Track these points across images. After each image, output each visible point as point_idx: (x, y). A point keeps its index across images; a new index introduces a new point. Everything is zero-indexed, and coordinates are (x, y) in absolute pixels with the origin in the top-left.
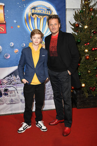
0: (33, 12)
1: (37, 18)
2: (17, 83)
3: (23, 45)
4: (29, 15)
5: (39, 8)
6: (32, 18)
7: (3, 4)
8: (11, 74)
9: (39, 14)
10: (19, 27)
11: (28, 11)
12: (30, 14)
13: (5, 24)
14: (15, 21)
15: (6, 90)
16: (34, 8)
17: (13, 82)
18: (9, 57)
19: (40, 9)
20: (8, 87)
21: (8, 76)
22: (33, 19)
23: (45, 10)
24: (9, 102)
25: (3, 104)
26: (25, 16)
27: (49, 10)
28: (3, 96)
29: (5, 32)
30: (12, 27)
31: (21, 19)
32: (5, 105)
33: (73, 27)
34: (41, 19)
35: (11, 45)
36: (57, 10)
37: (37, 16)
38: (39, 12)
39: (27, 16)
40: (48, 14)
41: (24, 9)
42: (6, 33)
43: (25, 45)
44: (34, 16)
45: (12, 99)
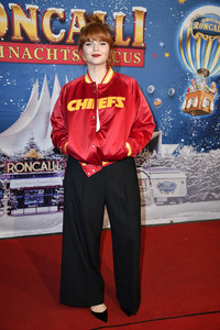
1: (202, 40)
2: (152, 166)
3: (171, 92)
4: (188, 34)
5: (207, 20)
6: (192, 39)
7: (145, 10)
9: (206, 32)
10: (167, 55)
11: (187, 25)
12: (190, 30)
13: (144, 48)
14: (162, 44)
16: (199, 20)
17: (144, 164)
19: (209, 23)
26: (181, 34)
29: (142, 65)
30: (155, 56)
31: (173, 40)
34: (207, 42)
35: (150, 90)
37: (203, 35)
38: (206, 27)
39: (185, 34)
42: (143, 66)
43: (174, 91)
44: (197, 35)
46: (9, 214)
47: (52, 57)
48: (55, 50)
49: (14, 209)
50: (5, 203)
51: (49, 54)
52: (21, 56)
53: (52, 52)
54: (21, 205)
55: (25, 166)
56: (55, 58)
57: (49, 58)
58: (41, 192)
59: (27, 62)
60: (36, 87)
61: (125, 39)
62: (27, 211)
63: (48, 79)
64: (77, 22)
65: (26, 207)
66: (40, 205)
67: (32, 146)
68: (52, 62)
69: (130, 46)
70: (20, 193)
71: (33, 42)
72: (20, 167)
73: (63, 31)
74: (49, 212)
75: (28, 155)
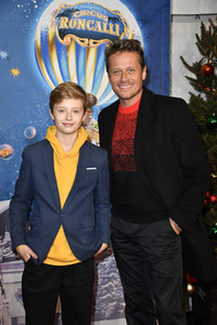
0: (64, 25)
1: (78, 47)
3: (29, 133)
4: (51, 37)
5: (83, 13)
6: (59, 46)
9: (82, 34)
11: (46, 23)
12: (53, 31)
16: (67, 13)
19: (87, 18)
22: (62, 51)
23: (102, 21)
26: (37, 38)
27: (114, 19)
31: (23, 48)
33: (194, 76)
34: (88, 50)
36: (143, 21)
37: (77, 39)
38: (82, 25)
39: (44, 38)
40: (111, 32)
41: (33, 15)
43: (34, 132)
44: (68, 38)
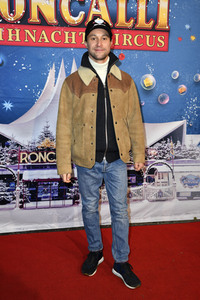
2: (176, 158)
8: (165, 138)
10: (193, 38)
13: (168, 31)
14: (187, 27)
15: (152, 171)
17: (168, 155)
18: (167, 101)
20: (157, 164)
21: (159, 142)
24: (154, 198)
25: (141, 200)
28: (145, 183)
29: (166, 49)
30: (180, 39)
32: (146, 202)
35: (175, 75)
42: (167, 51)
45: (160, 192)
46: (21, 207)
47: (70, 40)
48: (74, 33)
49: (26, 202)
50: (17, 196)
51: (67, 37)
52: (37, 40)
53: (70, 35)
54: (34, 198)
55: (39, 156)
56: (74, 42)
57: (67, 42)
58: (55, 185)
59: (43, 45)
60: (52, 72)
61: (147, 21)
62: (41, 204)
63: (65, 64)
64: (97, 3)
65: (39, 200)
66: (54, 199)
67: (47, 134)
68: (70, 45)
69: (153, 29)
70: (33, 185)
71: (51, 25)
72: (33, 157)
73: (82, 13)
74: (64, 206)
75: (43, 144)
